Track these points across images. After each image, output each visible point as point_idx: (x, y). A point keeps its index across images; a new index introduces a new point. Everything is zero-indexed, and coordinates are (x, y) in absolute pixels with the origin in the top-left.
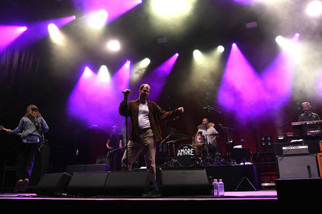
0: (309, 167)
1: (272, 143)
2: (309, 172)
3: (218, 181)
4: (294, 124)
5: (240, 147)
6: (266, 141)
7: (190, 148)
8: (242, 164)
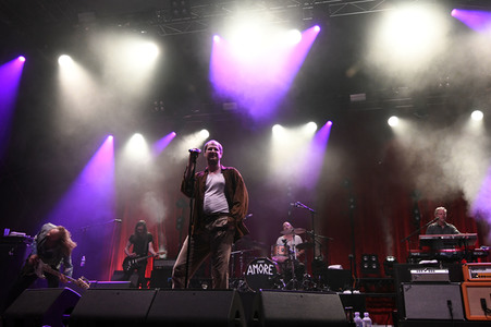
0: (449, 303)
1: (378, 265)
2: (451, 310)
4: (422, 237)
5: (338, 267)
6: (370, 262)
7: (268, 263)
8: (349, 292)
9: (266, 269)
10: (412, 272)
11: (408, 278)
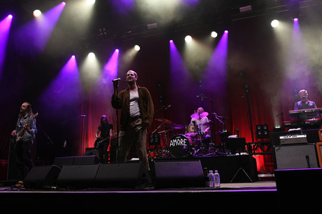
0: (307, 157)
1: (268, 132)
2: (308, 162)
3: (214, 172)
4: (291, 112)
5: (235, 136)
6: (262, 130)
7: (183, 138)
8: (237, 154)
9: (182, 142)
10: (281, 138)
11: (278, 142)
